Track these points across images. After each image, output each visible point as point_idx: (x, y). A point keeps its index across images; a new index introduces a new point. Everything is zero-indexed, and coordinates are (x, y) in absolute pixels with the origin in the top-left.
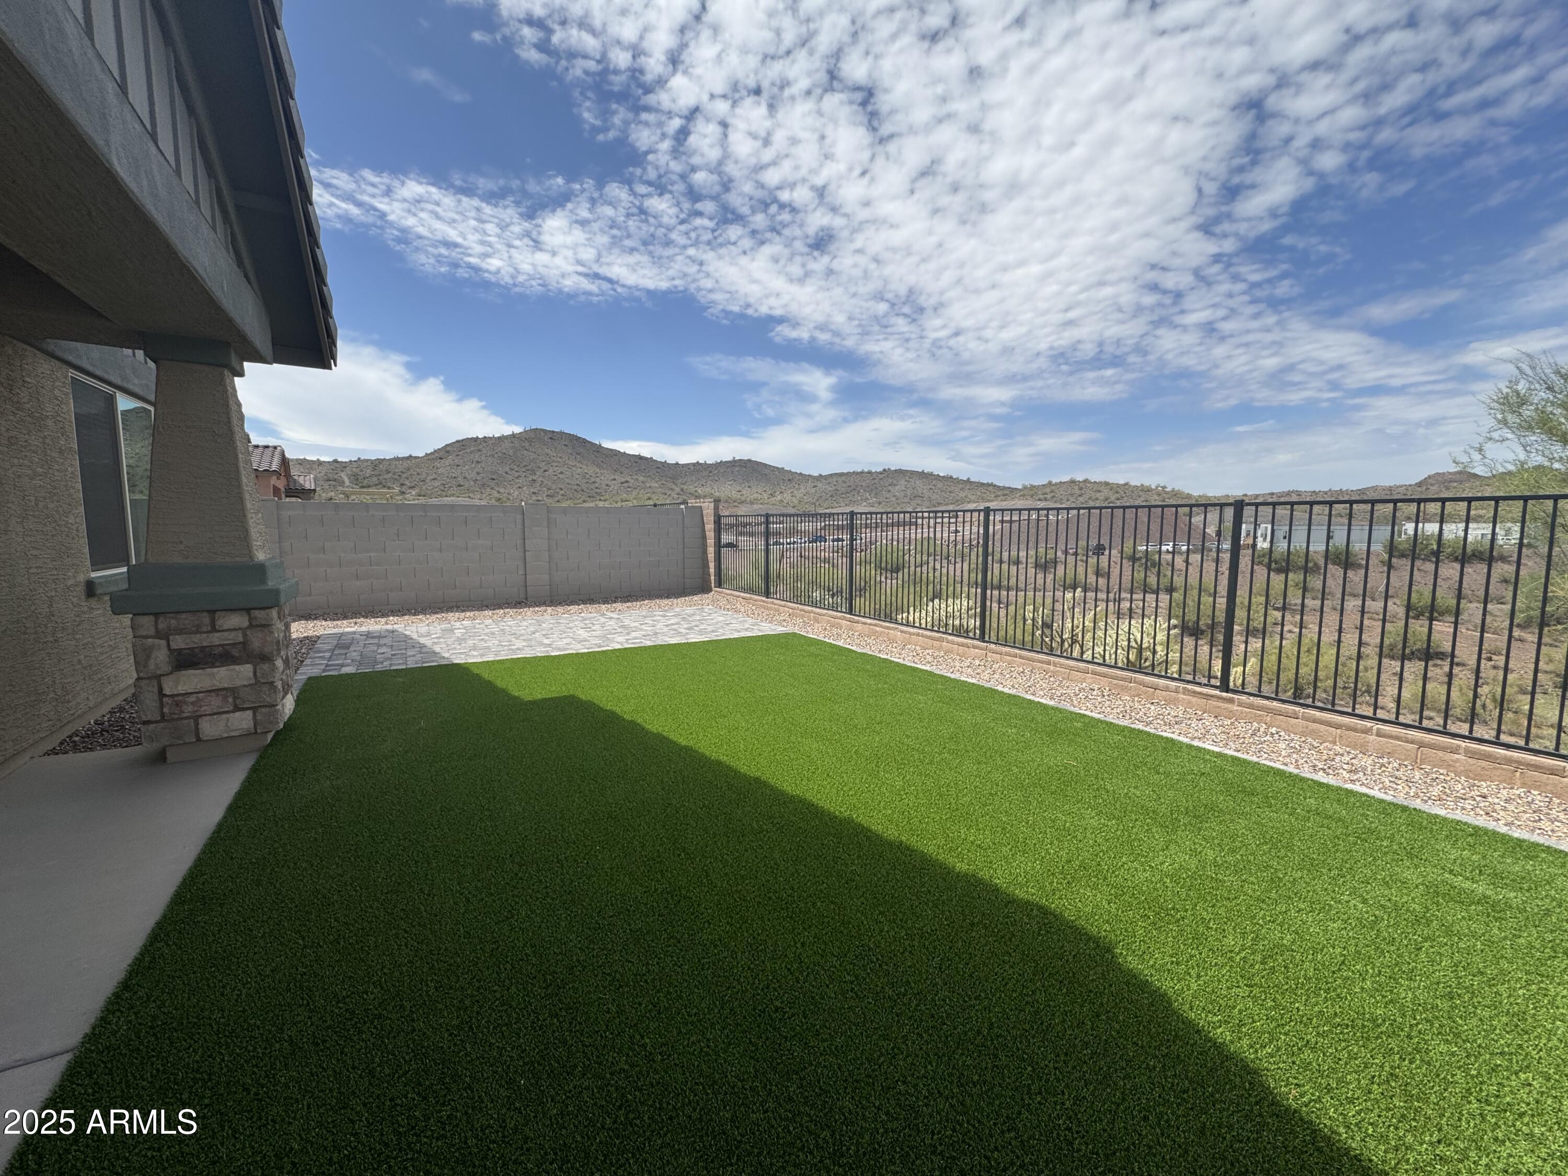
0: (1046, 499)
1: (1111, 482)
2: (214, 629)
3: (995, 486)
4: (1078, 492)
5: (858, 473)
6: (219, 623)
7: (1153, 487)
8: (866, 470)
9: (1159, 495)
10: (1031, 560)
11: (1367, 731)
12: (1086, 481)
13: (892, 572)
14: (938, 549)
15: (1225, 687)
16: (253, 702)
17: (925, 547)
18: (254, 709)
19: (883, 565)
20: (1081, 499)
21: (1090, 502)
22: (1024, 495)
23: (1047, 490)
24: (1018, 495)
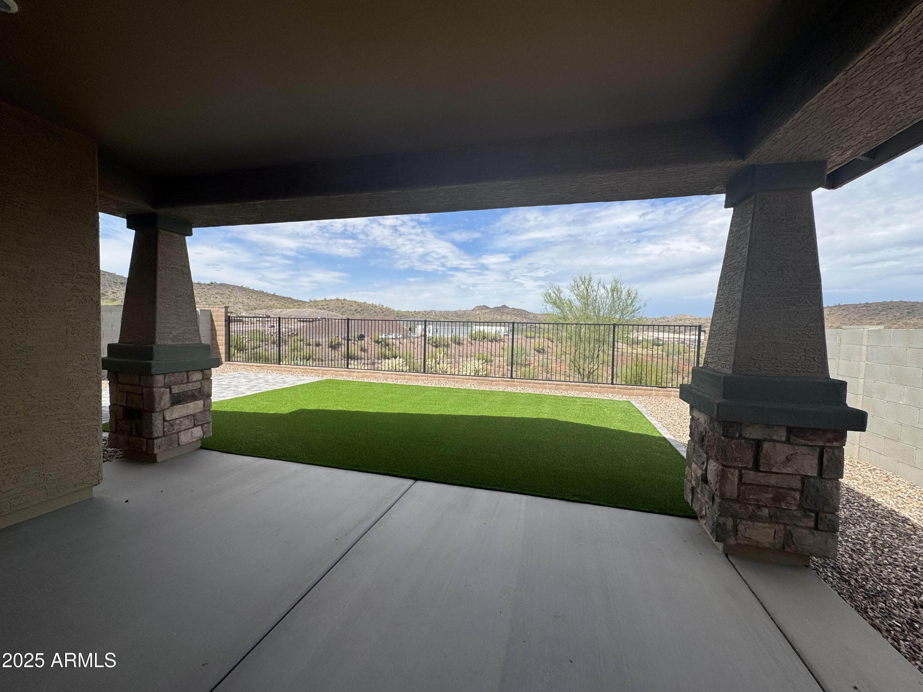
0: (324, 309)
1: (357, 301)
2: (188, 382)
3: (292, 299)
4: (341, 306)
6: (191, 378)
7: (378, 305)
9: (381, 309)
11: (546, 384)
12: (344, 300)
15: (512, 378)
16: (203, 421)
18: (202, 425)
20: (343, 310)
21: (348, 311)
22: (311, 306)
23: (324, 304)
24: (307, 306)
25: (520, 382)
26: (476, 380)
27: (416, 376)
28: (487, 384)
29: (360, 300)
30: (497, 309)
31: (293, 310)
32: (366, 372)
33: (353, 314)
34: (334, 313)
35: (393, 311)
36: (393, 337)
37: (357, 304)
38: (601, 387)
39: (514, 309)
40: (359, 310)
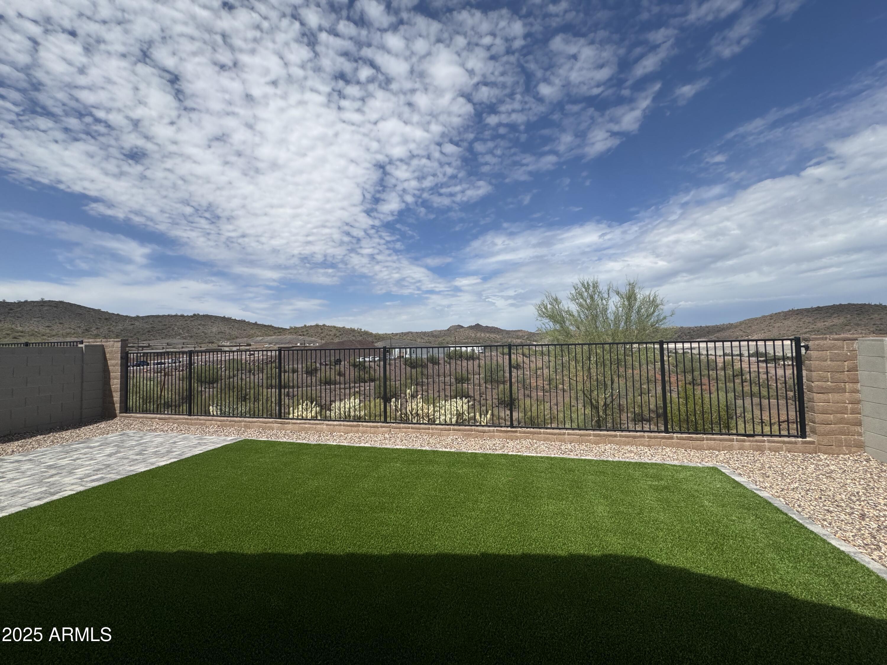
0: (304, 335)
1: (337, 326)
3: (273, 327)
4: (320, 331)
5: (172, 316)
8: (179, 314)
9: (359, 333)
10: (304, 369)
12: (324, 325)
13: (209, 384)
14: (244, 366)
17: (231, 365)
19: (203, 379)
20: (322, 335)
21: (327, 336)
22: (291, 333)
23: (304, 330)
24: (287, 333)
25: (524, 432)
26: (459, 430)
27: (374, 427)
28: (477, 437)
29: (340, 325)
30: (471, 327)
31: (273, 337)
32: (305, 424)
33: (332, 339)
34: (313, 339)
35: (371, 334)
37: (336, 329)
38: (649, 437)
39: (487, 327)
40: (338, 335)
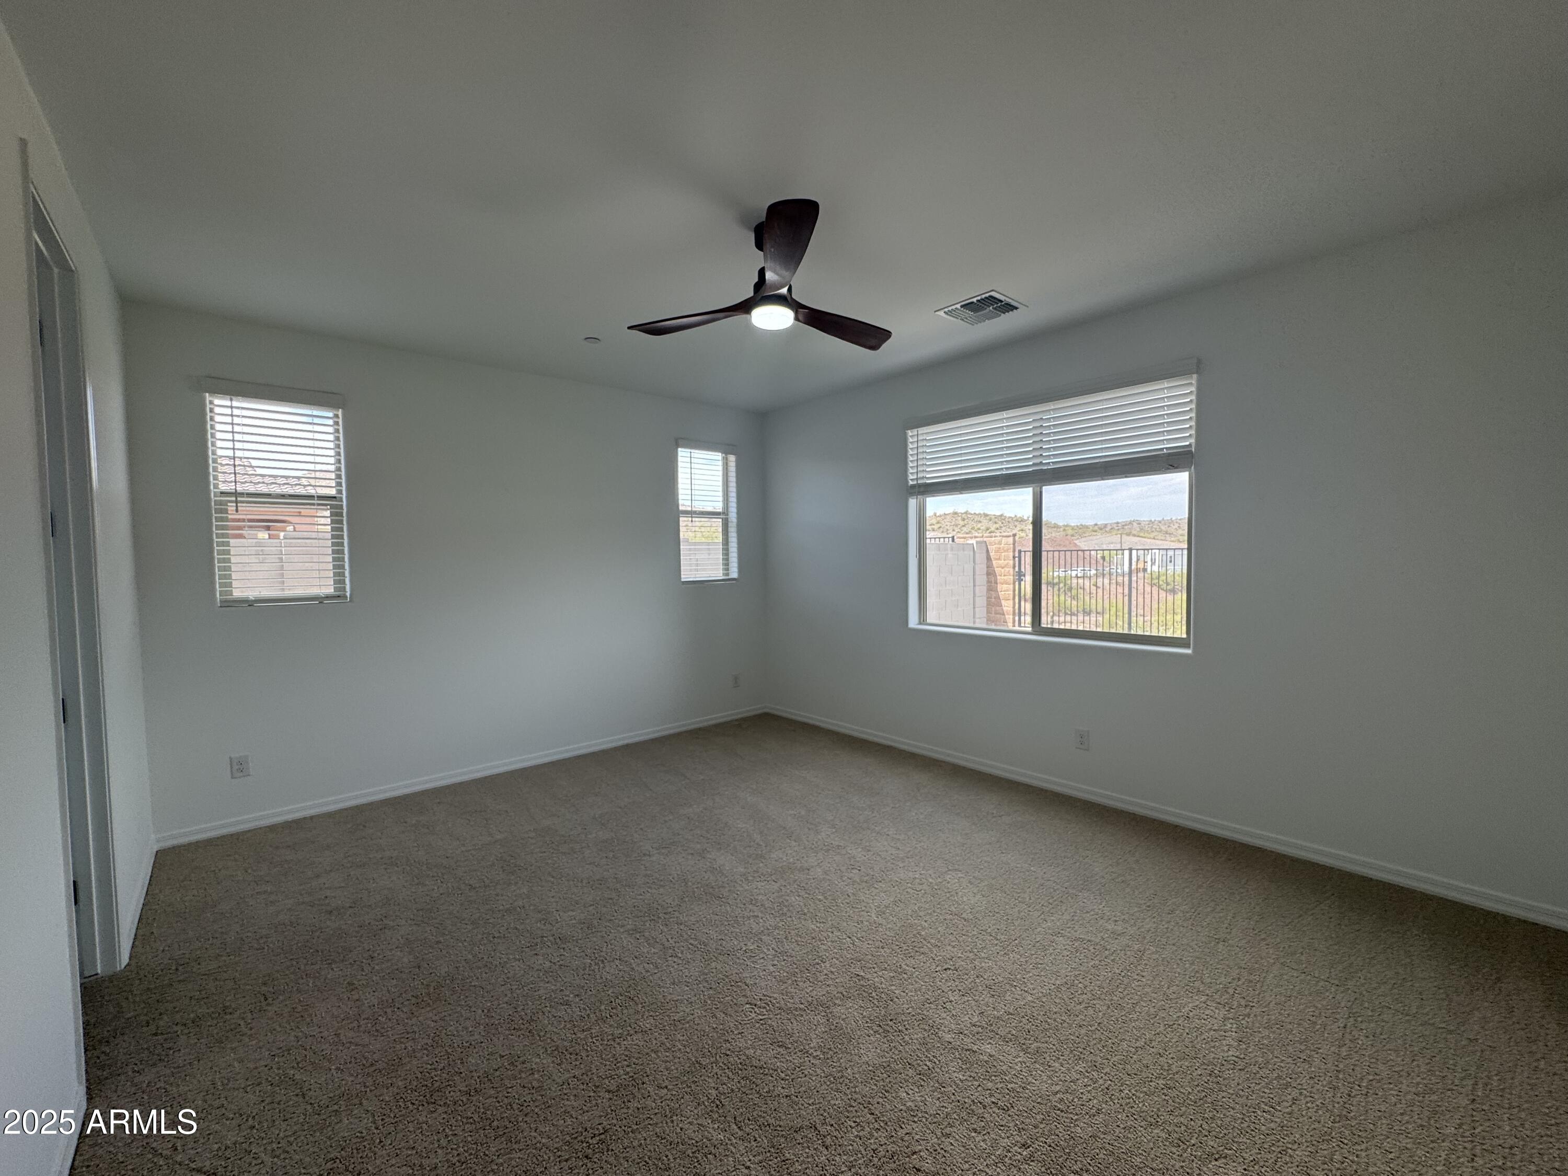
36: (1079, 575)
37: (988, 518)
